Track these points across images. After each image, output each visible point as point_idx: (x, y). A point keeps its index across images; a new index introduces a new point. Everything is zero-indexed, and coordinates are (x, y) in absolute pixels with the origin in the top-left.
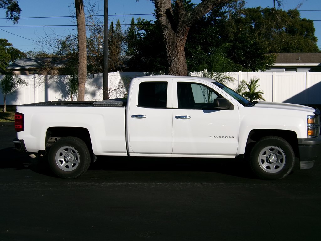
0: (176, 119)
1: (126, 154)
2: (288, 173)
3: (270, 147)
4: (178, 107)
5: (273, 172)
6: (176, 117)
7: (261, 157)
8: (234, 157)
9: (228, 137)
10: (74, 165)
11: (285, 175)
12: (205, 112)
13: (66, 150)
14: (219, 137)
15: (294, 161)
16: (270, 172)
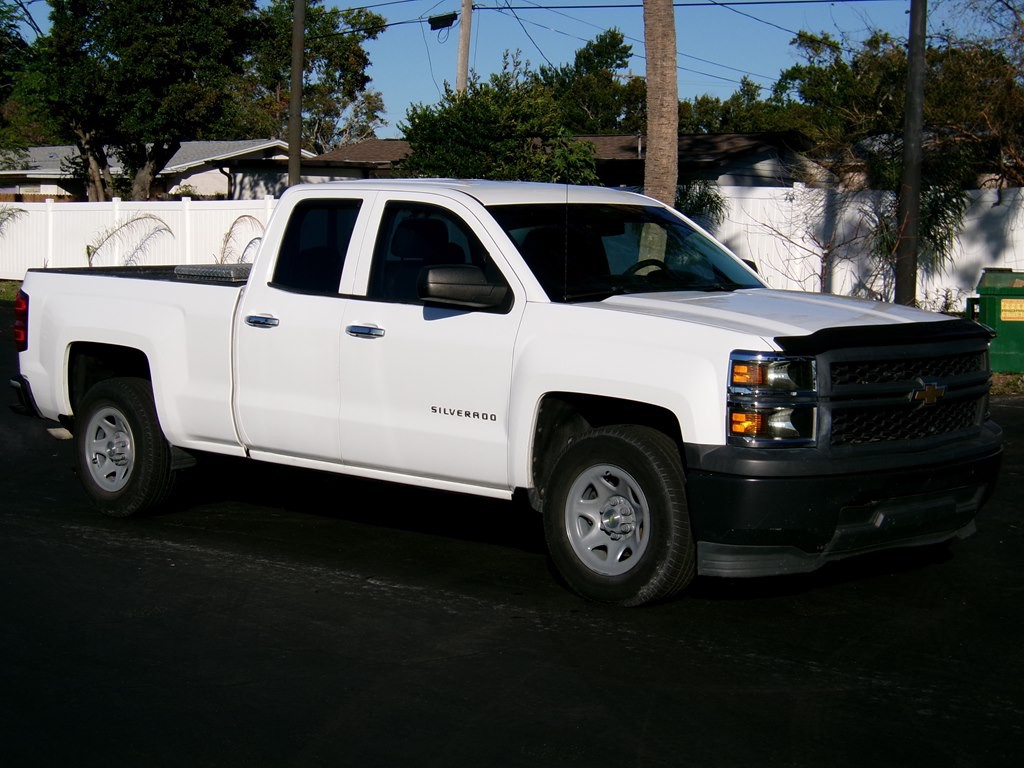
0: (349, 336)
1: (242, 452)
2: (654, 581)
3: (602, 469)
4: (365, 294)
5: (611, 574)
6: (349, 330)
7: (575, 505)
9: (481, 416)
10: (126, 473)
11: (644, 591)
13: (111, 419)
14: (456, 413)
15: (674, 534)
16: (601, 572)
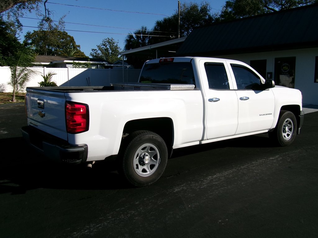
0: (240, 100)
1: (198, 143)
3: (287, 119)
4: (237, 89)
6: (241, 99)
8: (267, 131)
10: (152, 167)
12: (256, 93)
13: (144, 149)
14: (264, 115)
16: (286, 140)
